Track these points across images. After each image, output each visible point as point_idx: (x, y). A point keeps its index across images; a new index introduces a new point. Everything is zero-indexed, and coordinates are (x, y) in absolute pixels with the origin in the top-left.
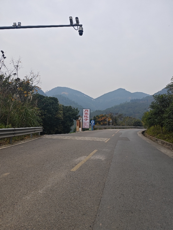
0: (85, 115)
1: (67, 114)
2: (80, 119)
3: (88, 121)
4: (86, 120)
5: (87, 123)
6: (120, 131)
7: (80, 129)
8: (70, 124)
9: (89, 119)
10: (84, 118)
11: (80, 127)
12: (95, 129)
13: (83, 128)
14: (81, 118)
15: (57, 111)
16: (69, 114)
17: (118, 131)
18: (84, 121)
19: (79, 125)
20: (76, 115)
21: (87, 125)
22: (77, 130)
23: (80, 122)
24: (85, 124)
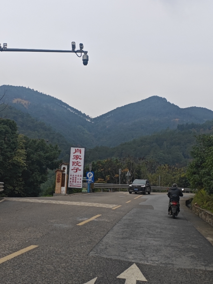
0: (75, 160)
1: (35, 157)
2: (64, 168)
3: (81, 173)
4: (76, 172)
5: (77, 177)
7: (64, 189)
8: (39, 179)
9: (82, 168)
10: (71, 167)
11: (63, 185)
12: (93, 190)
13: (69, 186)
14: (66, 167)
15: (13, 149)
16: (40, 155)
18: (71, 172)
19: (61, 181)
20: (54, 158)
21: (78, 182)
22: (56, 192)
23: (63, 175)
24: (74, 179)
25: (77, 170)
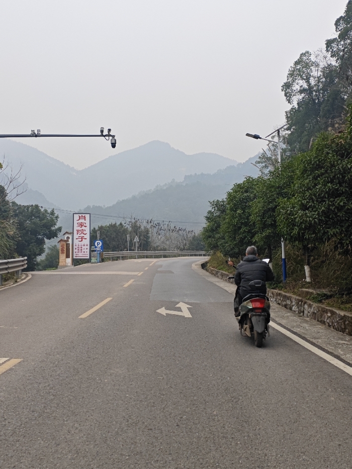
0: (79, 228)
2: (68, 238)
3: (87, 241)
4: (82, 241)
5: (83, 247)
6: (156, 262)
7: (69, 261)
9: (87, 236)
10: (76, 236)
11: (68, 256)
12: (103, 259)
13: (75, 257)
14: (70, 236)
16: (35, 224)
17: (153, 262)
18: (76, 242)
19: (65, 252)
21: (84, 252)
22: (60, 264)
23: (68, 245)
24: (80, 249)
25: (82, 238)
